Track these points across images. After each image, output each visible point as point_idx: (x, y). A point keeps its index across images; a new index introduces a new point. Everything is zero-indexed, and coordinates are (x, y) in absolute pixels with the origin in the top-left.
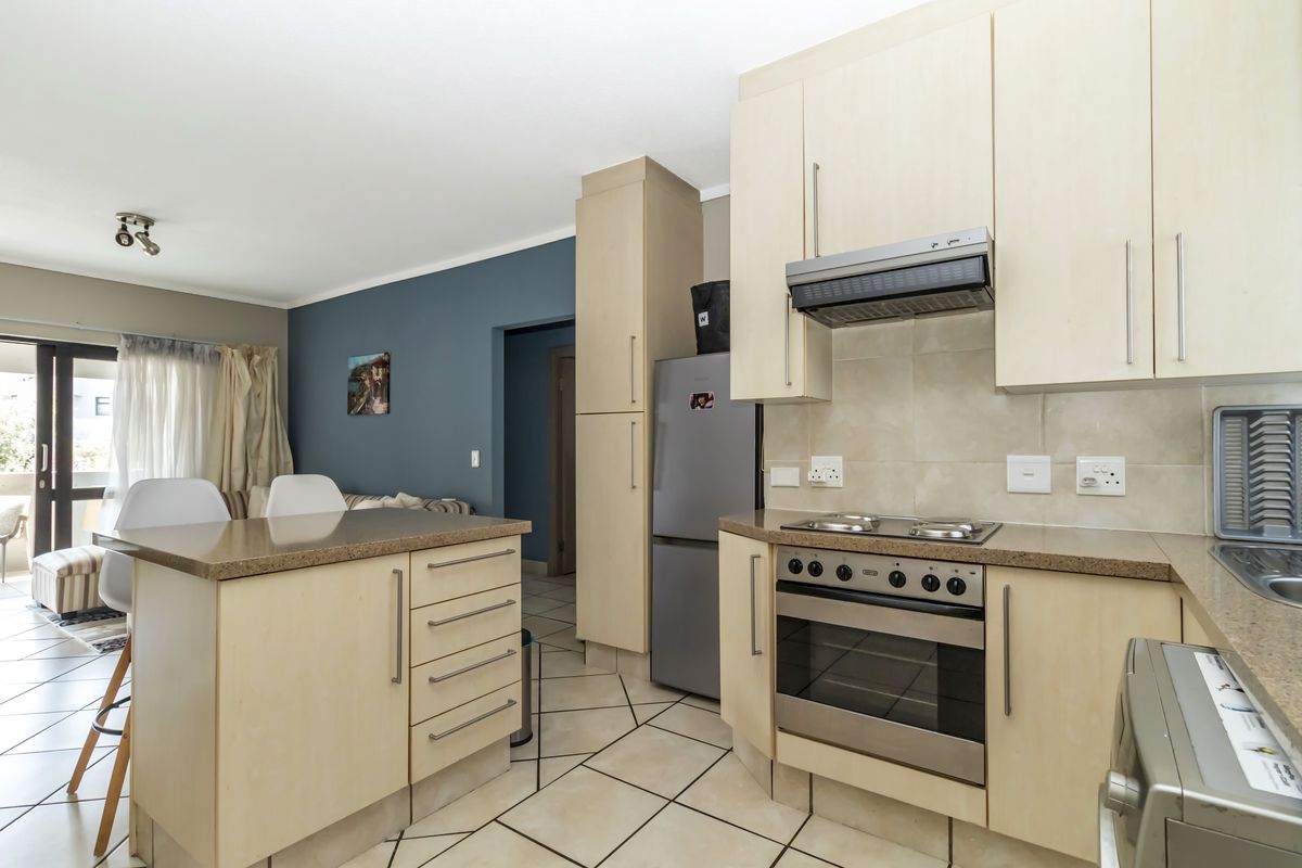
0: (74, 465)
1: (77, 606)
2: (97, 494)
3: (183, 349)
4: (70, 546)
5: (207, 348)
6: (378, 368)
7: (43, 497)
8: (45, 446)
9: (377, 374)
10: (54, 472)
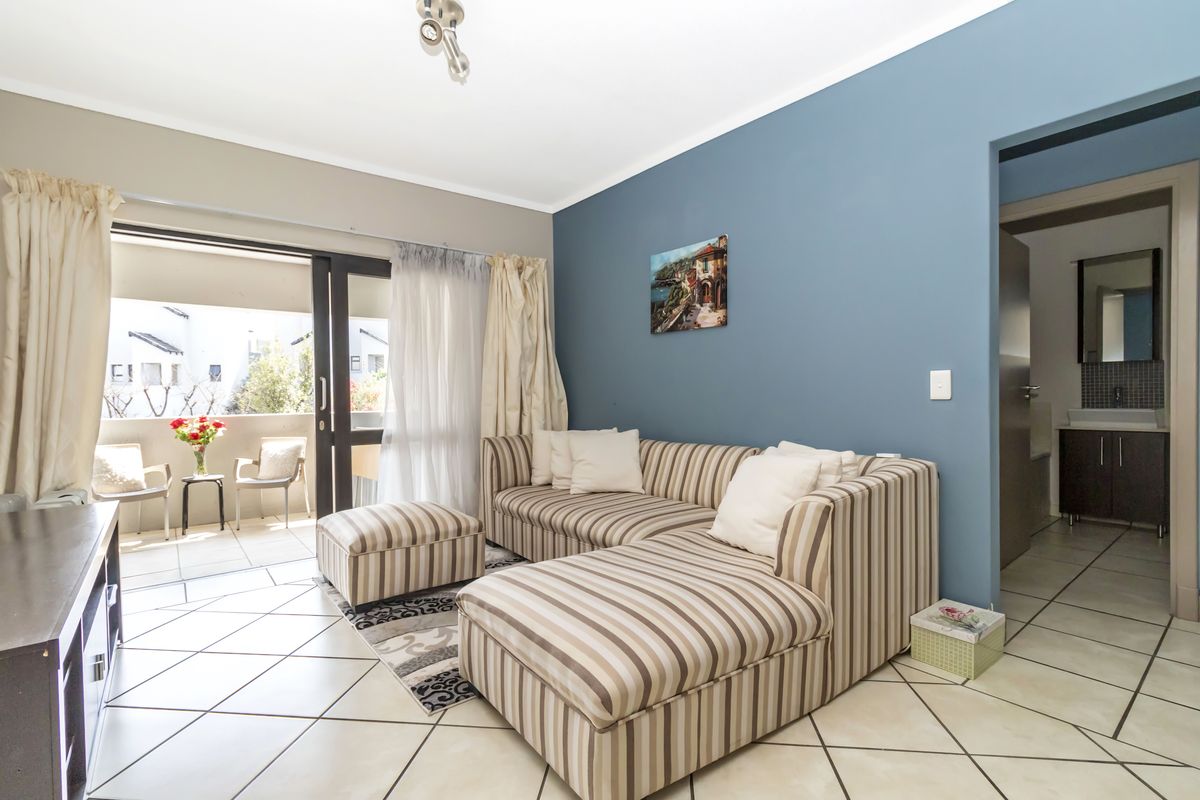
0: (352, 406)
1: (373, 596)
2: (374, 437)
3: (455, 260)
4: (351, 507)
5: (478, 258)
6: (706, 260)
7: (323, 440)
8: (324, 380)
9: (705, 270)
10: (332, 412)
